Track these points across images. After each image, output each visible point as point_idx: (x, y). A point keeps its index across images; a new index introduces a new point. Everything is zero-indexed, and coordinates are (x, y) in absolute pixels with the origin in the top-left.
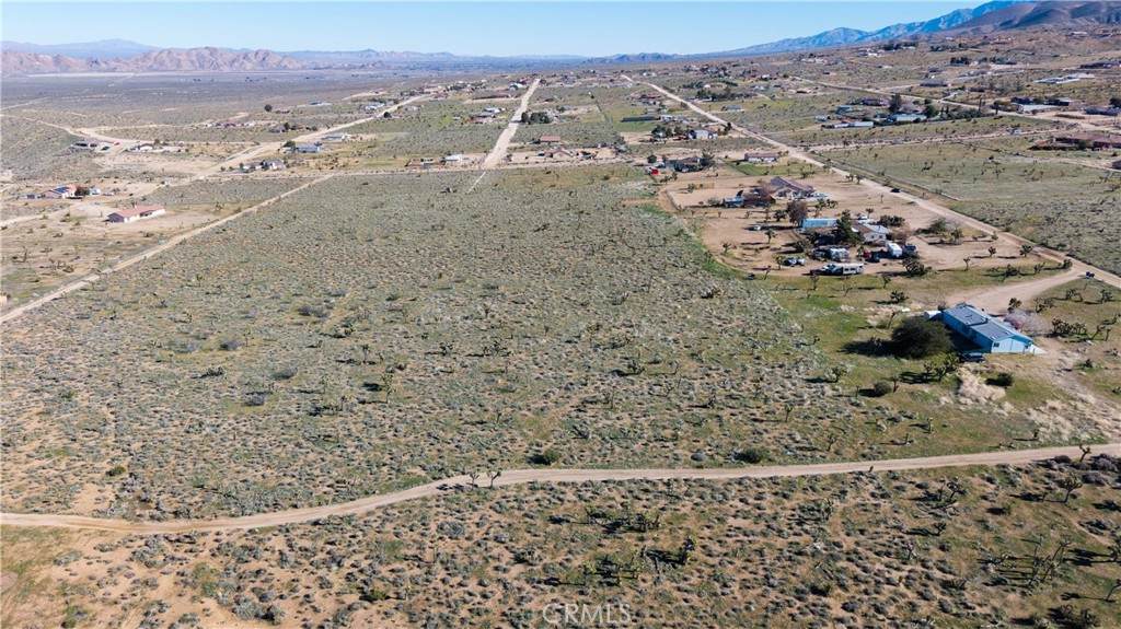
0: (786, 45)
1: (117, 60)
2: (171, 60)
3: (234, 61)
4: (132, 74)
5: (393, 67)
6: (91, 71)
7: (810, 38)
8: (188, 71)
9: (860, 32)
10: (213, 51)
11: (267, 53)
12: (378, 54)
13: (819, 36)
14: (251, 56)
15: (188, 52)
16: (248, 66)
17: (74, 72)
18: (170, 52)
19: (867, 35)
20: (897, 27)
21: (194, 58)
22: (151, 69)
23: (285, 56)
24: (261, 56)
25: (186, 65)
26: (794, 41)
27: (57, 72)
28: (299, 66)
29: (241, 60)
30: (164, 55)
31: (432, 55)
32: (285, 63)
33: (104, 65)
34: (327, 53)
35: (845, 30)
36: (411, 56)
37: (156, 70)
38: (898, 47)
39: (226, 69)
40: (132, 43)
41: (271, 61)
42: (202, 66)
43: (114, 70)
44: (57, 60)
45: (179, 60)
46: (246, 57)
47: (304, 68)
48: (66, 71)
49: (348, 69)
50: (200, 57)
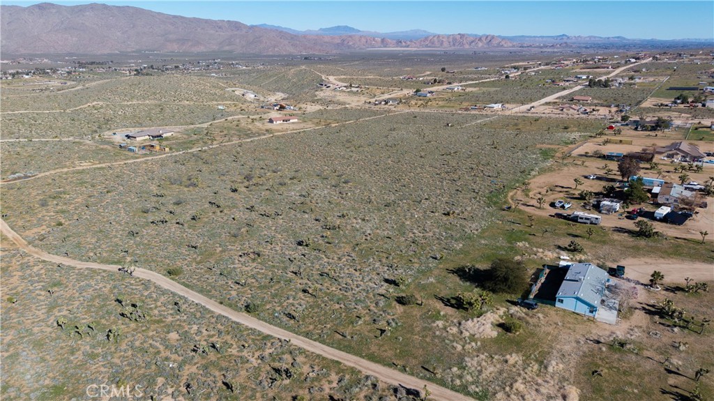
1: (411, 41)
2: (439, 41)
3: (472, 42)
4: (416, 49)
5: (574, 46)
6: (397, 47)
8: (447, 47)
10: (462, 36)
11: (493, 37)
12: (568, 38)
14: (483, 39)
15: (449, 36)
16: (480, 44)
17: (389, 47)
18: (439, 36)
21: (451, 40)
22: (427, 46)
23: (504, 38)
24: (489, 39)
25: (446, 44)
27: (381, 47)
28: (511, 45)
29: (477, 41)
30: (435, 38)
31: (608, 38)
32: (503, 43)
33: (404, 44)
34: (534, 37)
36: (593, 39)
37: (430, 47)
39: (467, 46)
40: (425, 31)
41: (495, 42)
42: (454, 45)
43: (408, 47)
44: (383, 40)
45: (442, 41)
46: (480, 39)
47: (513, 46)
48: (385, 47)
49: (541, 48)
50: (455, 39)
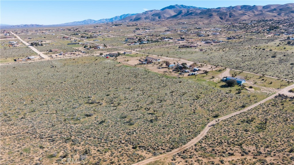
0: (75, 23)
7: (81, 21)
9: (94, 20)
13: (84, 21)
19: (96, 21)
20: (103, 19)
26: (77, 22)
35: (90, 20)
38: (118, 25)
